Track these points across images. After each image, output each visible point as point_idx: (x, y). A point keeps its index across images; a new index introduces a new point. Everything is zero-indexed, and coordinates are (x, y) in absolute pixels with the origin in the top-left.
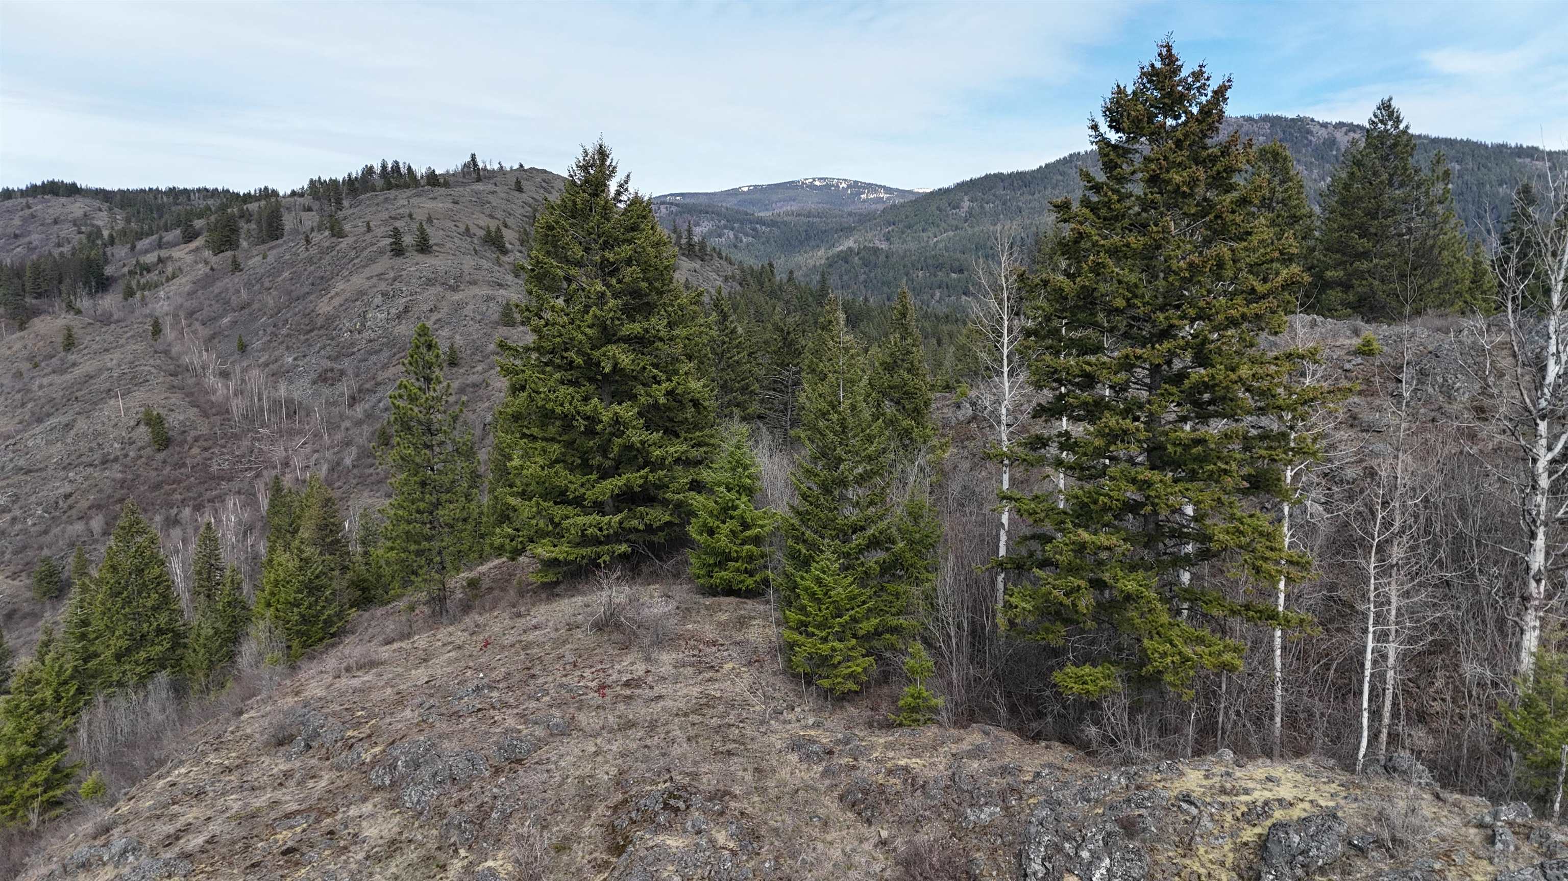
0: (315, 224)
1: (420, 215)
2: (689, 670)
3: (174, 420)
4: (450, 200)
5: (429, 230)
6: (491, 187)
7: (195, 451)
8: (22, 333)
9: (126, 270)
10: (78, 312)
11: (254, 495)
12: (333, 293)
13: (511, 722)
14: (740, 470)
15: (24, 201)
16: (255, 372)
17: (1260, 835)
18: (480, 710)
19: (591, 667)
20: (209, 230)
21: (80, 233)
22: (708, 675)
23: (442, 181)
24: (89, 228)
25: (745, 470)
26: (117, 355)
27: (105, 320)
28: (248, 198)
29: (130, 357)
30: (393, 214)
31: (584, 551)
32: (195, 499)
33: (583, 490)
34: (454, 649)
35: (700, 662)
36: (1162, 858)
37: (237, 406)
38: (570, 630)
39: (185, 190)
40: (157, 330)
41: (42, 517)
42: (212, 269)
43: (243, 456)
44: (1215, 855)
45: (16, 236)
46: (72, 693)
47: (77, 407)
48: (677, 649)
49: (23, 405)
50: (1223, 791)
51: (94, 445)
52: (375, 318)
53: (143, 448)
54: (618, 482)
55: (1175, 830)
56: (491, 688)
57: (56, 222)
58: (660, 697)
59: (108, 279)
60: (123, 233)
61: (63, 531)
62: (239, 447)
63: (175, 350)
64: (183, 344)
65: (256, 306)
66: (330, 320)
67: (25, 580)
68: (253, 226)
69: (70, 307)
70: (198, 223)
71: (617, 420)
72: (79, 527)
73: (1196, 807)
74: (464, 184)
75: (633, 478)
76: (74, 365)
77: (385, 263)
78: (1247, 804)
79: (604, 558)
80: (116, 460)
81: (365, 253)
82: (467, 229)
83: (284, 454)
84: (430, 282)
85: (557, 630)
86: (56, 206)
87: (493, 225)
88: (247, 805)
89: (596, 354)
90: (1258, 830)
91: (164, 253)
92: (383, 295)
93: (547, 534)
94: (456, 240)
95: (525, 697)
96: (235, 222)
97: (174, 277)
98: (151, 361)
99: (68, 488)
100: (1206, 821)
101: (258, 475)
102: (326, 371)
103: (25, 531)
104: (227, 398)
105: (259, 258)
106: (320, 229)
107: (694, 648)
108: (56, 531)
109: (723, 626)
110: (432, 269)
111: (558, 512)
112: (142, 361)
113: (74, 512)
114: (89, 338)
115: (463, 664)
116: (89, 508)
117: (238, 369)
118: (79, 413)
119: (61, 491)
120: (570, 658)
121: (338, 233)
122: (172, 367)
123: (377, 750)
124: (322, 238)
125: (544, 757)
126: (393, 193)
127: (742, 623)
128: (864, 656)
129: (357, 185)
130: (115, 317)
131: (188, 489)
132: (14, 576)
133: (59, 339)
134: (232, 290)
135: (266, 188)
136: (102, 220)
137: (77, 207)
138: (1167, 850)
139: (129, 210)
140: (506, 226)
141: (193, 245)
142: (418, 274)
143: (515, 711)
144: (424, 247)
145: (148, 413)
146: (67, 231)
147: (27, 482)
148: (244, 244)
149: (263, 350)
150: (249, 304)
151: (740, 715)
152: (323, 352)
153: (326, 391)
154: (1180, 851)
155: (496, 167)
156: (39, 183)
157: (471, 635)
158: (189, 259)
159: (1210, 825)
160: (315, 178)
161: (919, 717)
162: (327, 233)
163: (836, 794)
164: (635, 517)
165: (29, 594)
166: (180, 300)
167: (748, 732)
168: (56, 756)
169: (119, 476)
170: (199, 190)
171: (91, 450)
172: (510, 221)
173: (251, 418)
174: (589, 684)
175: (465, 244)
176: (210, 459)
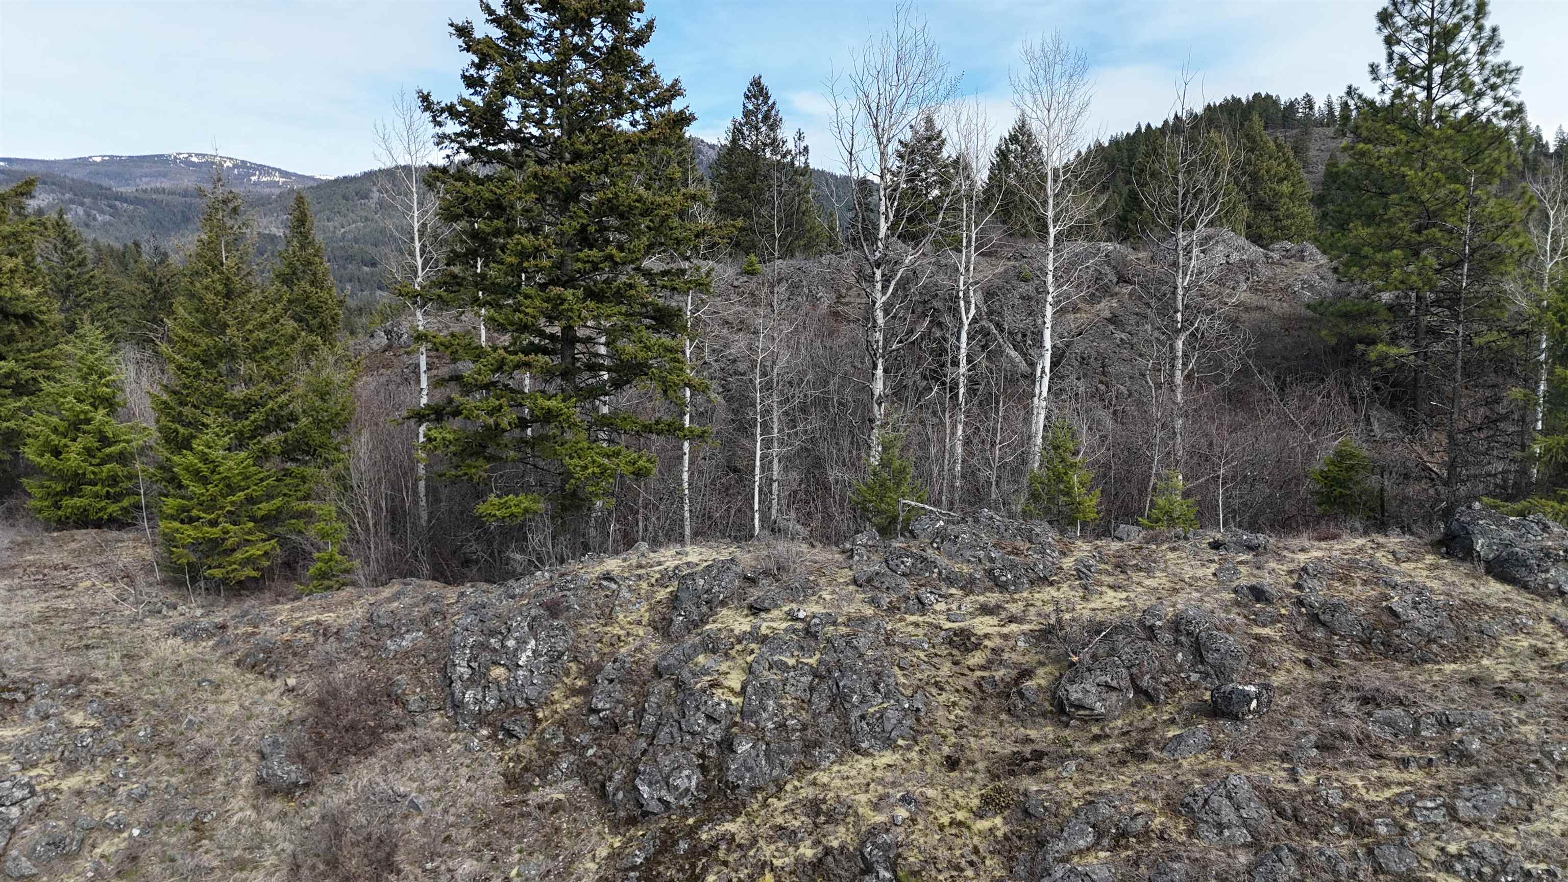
2: (30, 592)
17: (672, 592)
22: (56, 593)
36: (585, 631)
44: (634, 617)
50: (640, 566)
55: (596, 605)
73: (616, 583)
78: (660, 572)
90: (669, 590)
100: (625, 593)
107: (36, 573)
109: (77, 553)
128: (264, 540)
138: (590, 624)
151: (102, 619)
154: (601, 621)
159: (628, 595)
161: (331, 583)
163: (231, 660)
167: (115, 630)
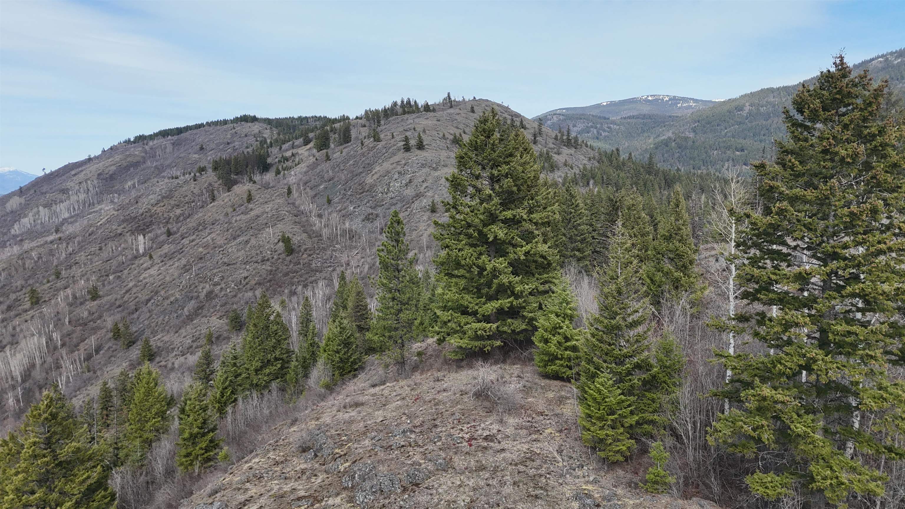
0: (367, 134)
1: (419, 129)
2: (524, 432)
3: (295, 240)
4: (435, 119)
5: (423, 136)
6: (458, 111)
7: (305, 256)
8: (229, 193)
9: (277, 160)
10: (255, 182)
11: (332, 280)
12: (373, 173)
13: (417, 458)
14: (564, 304)
15: (232, 125)
16: (335, 215)
18: (403, 446)
19: (468, 423)
20: (316, 139)
21: (257, 141)
22: (534, 437)
23: (431, 108)
24: (261, 139)
25: (567, 304)
26: (271, 205)
27: (266, 186)
28: (335, 121)
29: (276, 206)
30: (406, 128)
31: (477, 343)
32: (304, 281)
33: (477, 307)
34: (400, 399)
35: (531, 427)
37: (325, 232)
38: (461, 395)
39: (306, 117)
40: (289, 192)
41: (234, 288)
42: (316, 159)
43: (327, 259)
45: (228, 143)
46: (229, 394)
47: (251, 232)
48: (519, 415)
49: (228, 230)
51: (258, 252)
52: (394, 186)
53: (281, 254)
54: (495, 305)
56: (412, 432)
57: (246, 136)
58: (503, 450)
59: (269, 164)
60: (276, 141)
61: (243, 296)
62: (325, 254)
63: (297, 203)
64: (301, 200)
65: (336, 179)
66: (372, 186)
67: (225, 321)
68: (337, 136)
69: (251, 180)
70: (311, 135)
71: (495, 269)
72: (250, 294)
74: (443, 110)
75: (505, 302)
76: (251, 210)
77: (401, 155)
79: (488, 348)
80: (268, 260)
81: (390, 150)
82: (444, 135)
83: (347, 259)
84: (423, 166)
85: (455, 394)
86: (247, 127)
87: (457, 132)
88: (280, 489)
89: (485, 230)
91: (295, 151)
92: (399, 173)
93: (456, 332)
94: (438, 142)
95: (429, 440)
96: (328, 134)
97: (299, 164)
98: (286, 209)
99: (246, 274)
101: (334, 270)
102: (369, 214)
103: (226, 295)
104: (321, 229)
105: (339, 153)
106: (369, 137)
107: (529, 416)
108: (240, 295)
109: (549, 402)
110: (424, 159)
111: (463, 319)
112: (282, 209)
113: (248, 286)
114: (259, 196)
115: (402, 411)
116: (255, 284)
117: (326, 213)
118: (252, 235)
119: (243, 275)
120: (457, 415)
121: (377, 139)
122: (295, 212)
123: (347, 464)
124: (369, 142)
125: (431, 484)
126: (406, 116)
127: (561, 400)
128: (628, 439)
129: (389, 112)
130: (271, 185)
131: (301, 276)
132: (220, 318)
133: (245, 196)
134: (325, 171)
135: (344, 116)
136: (267, 134)
137: (256, 128)
139: (280, 128)
140: (465, 133)
141: (308, 147)
142: (417, 161)
143: (422, 450)
144: (420, 146)
145: (283, 236)
146: (251, 140)
147: (228, 270)
148: (332, 146)
149: (339, 203)
150: (333, 178)
151: (549, 468)
152: (368, 204)
153: (369, 225)
155: (461, 99)
156: (239, 116)
157: (411, 390)
158: (306, 154)
160: (368, 109)
161: (658, 487)
162: (372, 139)
164: (505, 325)
165: (227, 328)
166: (301, 176)
167: (551, 482)
168: (211, 434)
169: (269, 268)
170: (312, 117)
171: (257, 254)
172: (467, 130)
173: (332, 239)
174: (465, 435)
175: (442, 144)
176: (312, 260)
